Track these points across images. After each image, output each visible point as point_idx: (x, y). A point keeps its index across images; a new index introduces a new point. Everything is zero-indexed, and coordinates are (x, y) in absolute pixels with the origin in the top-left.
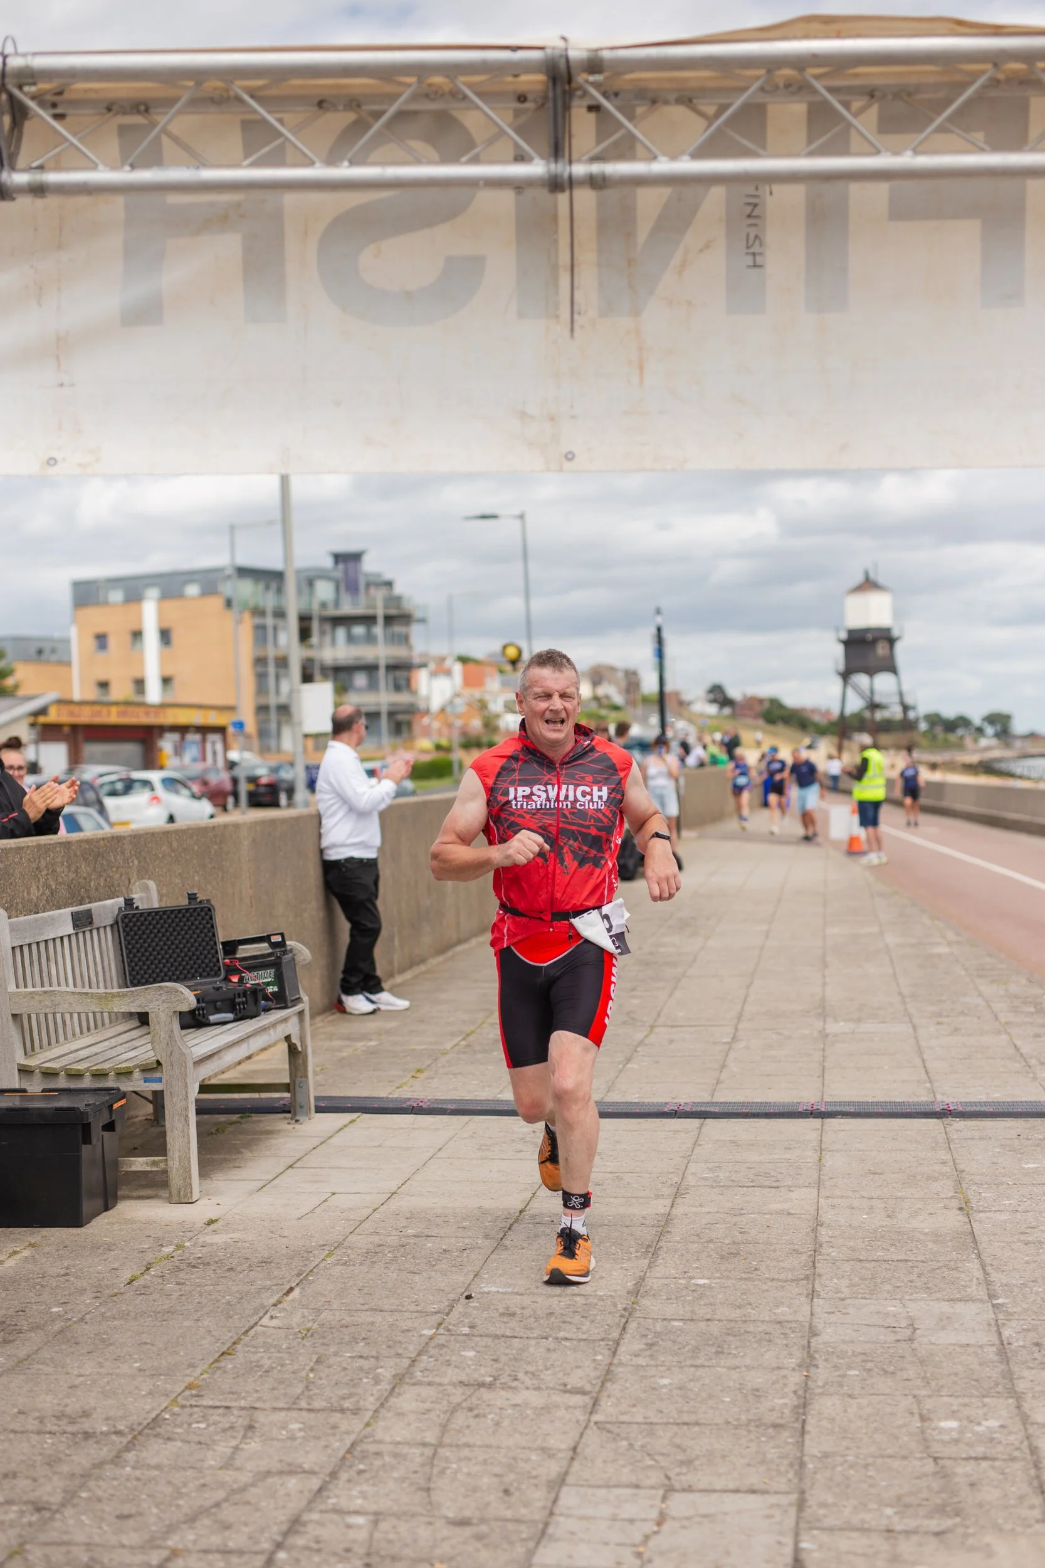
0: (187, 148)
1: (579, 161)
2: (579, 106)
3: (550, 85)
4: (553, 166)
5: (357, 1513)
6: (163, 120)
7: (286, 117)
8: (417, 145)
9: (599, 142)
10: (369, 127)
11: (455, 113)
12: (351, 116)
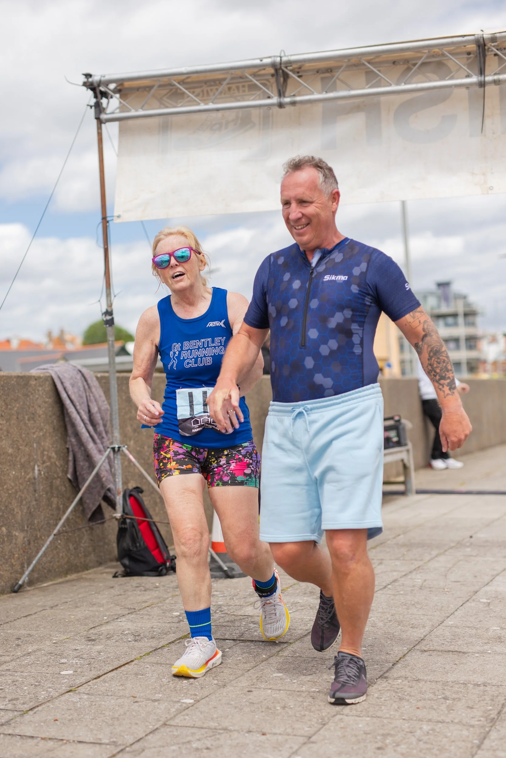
0: (345, 84)
1: (490, 75)
2: (491, 55)
3: (478, 48)
4: (480, 78)
5: (418, 579)
6: (337, 74)
7: (381, 69)
8: (430, 75)
9: (499, 66)
10: (412, 69)
11: (445, 62)
12: (405, 66)
